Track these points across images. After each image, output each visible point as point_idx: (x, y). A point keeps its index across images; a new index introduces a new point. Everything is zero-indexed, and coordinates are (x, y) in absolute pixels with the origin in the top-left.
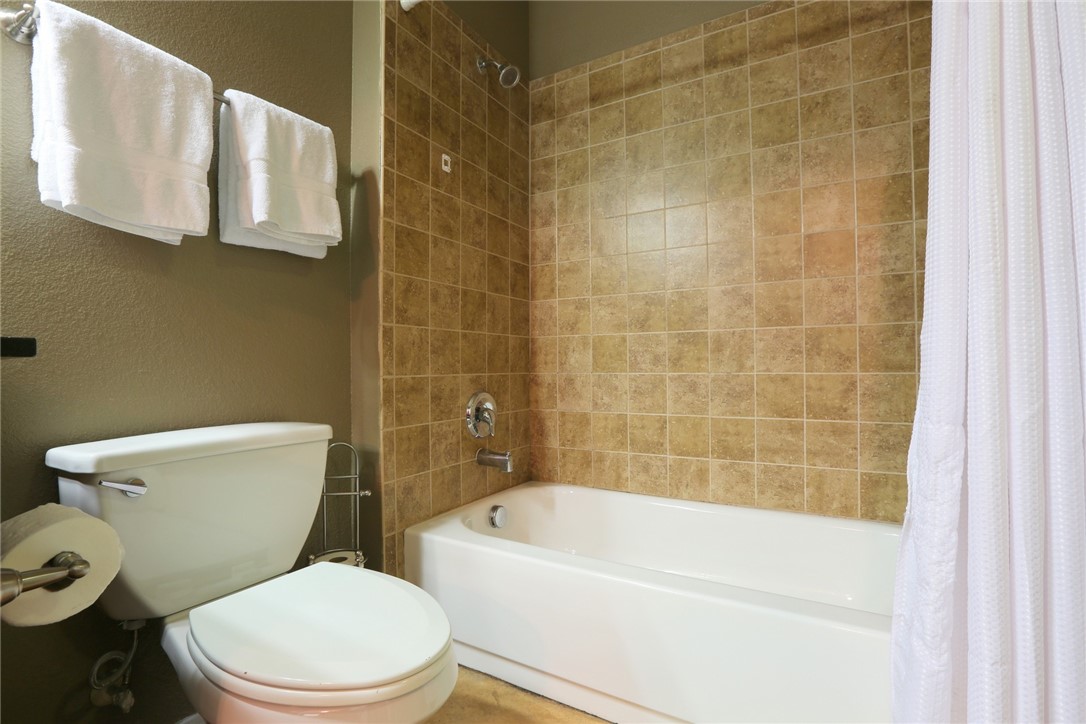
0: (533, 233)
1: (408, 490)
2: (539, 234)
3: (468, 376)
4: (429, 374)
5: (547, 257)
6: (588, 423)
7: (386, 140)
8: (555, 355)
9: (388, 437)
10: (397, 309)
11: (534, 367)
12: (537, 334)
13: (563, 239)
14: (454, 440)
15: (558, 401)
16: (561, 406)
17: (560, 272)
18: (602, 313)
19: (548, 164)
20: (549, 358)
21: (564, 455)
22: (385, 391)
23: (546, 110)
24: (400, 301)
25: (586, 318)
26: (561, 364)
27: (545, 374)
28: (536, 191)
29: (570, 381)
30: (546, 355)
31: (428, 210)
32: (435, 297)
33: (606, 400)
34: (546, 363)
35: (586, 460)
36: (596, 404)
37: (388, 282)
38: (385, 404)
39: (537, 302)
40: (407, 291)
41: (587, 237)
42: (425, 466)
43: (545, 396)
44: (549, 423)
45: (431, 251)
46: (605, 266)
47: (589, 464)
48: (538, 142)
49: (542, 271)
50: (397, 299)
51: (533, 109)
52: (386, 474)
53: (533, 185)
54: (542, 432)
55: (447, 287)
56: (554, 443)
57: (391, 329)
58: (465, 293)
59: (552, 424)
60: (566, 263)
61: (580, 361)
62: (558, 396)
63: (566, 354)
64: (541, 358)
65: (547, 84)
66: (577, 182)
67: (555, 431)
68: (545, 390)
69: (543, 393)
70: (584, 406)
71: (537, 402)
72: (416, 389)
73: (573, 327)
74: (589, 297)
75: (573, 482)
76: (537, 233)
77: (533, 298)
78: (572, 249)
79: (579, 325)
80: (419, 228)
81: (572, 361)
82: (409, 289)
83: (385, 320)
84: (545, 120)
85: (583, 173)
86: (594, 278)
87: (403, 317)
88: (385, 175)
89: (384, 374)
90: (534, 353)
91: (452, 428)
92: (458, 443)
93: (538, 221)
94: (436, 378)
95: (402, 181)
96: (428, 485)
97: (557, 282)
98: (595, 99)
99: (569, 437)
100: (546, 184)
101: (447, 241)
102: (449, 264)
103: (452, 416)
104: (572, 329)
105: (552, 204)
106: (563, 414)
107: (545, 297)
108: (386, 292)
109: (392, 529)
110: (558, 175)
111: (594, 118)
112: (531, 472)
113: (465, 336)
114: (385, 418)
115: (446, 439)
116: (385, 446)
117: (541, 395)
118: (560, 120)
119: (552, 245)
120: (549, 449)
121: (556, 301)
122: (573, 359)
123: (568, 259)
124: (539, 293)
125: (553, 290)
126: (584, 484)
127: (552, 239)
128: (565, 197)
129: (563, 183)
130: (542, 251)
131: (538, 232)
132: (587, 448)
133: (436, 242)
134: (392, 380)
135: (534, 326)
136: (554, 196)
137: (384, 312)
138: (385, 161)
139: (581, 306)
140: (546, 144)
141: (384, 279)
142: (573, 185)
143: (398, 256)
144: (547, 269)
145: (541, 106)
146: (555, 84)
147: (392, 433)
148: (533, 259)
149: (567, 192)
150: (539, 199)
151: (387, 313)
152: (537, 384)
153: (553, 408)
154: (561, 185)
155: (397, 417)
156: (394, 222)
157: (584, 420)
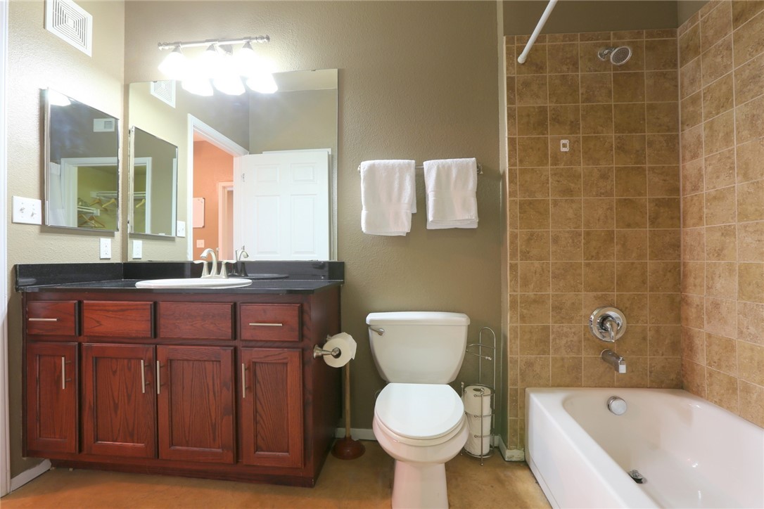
0: (684, 167)
1: (530, 364)
2: (688, 167)
3: (592, 294)
4: (550, 292)
5: (696, 188)
6: (733, 349)
7: (509, 151)
8: (703, 278)
9: (514, 330)
10: (521, 252)
11: (685, 288)
12: (686, 257)
13: (710, 169)
14: (576, 338)
15: (705, 322)
16: (707, 328)
17: (708, 200)
18: (749, 240)
19: (695, 100)
20: (698, 281)
21: (711, 375)
22: (511, 302)
23: (693, 49)
24: (523, 247)
25: (732, 245)
26: (708, 288)
27: (695, 295)
28: (685, 127)
29: (716, 305)
30: (695, 278)
31: (548, 183)
32: (556, 240)
33: (752, 330)
34: (695, 285)
35: (732, 387)
36: (741, 333)
37: (514, 236)
38: (511, 309)
39: (688, 229)
40: (529, 240)
41: (733, 163)
42: (545, 352)
43: (694, 316)
44: (697, 342)
45: (551, 209)
46: (752, 191)
47: (735, 390)
48: (686, 82)
49: (692, 200)
50: (521, 246)
51: (681, 53)
52: (511, 351)
53: (682, 123)
54: (691, 348)
55: (568, 232)
56: (702, 360)
57: (516, 264)
58: (588, 234)
59: (700, 343)
60: (712, 192)
61: (726, 287)
62: (705, 317)
63: (713, 279)
64: (691, 280)
65: (692, 25)
66: (721, 110)
67: (703, 350)
68: (694, 310)
69: (692, 313)
70: (730, 332)
71: (687, 319)
72: (538, 301)
73: (719, 253)
74: (736, 223)
75: (720, 403)
76: (687, 167)
77: (685, 225)
78: (718, 177)
79: (725, 252)
80: (539, 197)
81: (718, 286)
82: (530, 238)
83: (511, 259)
84: (692, 58)
85: (727, 99)
86: (740, 204)
87: (526, 256)
88: (509, 173)
89: (510, 292)
90: (685, 276)
91: (573, 330)
92: (580, 342)
93: (688, 155)
94: (557, 295)
95: (523, 172)
96: (548, 365)
97: (705, 210)
98: (737, 19)
99: (716, 359)
100: (693, 119)
101: (566, 200)
102: (570, 214)
103: (573, 322)
104: (719, 255)
105: (699, 137)
106: (709, 336)
107: (694, 225)
108: (512, 243)
109: (515, 383)
110: (704, 107)
111: (738, 38)
112: (682, 382)
113: (588, 265)
114: (511, 318)
115: (567, 337)
116: (511, 334)
117: (690, 314)
118: (705, 54)
119: (700, 176)
120: (698, 365)
121: (703, 228)
122: (719, 284)
123: (714, 187)
124: (690, 221)
125: (701, 218)
126: (730, 409)
127: (700, 170)
128: (711, 128)
129: (709, 114)
130: (691, 183)
131: (688, 165)
132: (732, 374)
133: (555, 203)
134: (517, 295)
135: (685, 250)
136: (701, 129)
137: (510, 254)
138: (509, 164)
139: (727, 232)
140: (693, 82)
141: (510, 235)
142: (717, 114)
143: (521, 218)
144: (695, 198)
145: (688, 46)
146: (699, 22)
147: (517, 327)
148: (684, 190)
149: (712, 122)
150: (688, 135)
151: (513, 255)
152: (687, 304)
153: (700, 328)
154: (707, 117)
155: (520, 318)
156: (518, 199)
157: (729, 346)
